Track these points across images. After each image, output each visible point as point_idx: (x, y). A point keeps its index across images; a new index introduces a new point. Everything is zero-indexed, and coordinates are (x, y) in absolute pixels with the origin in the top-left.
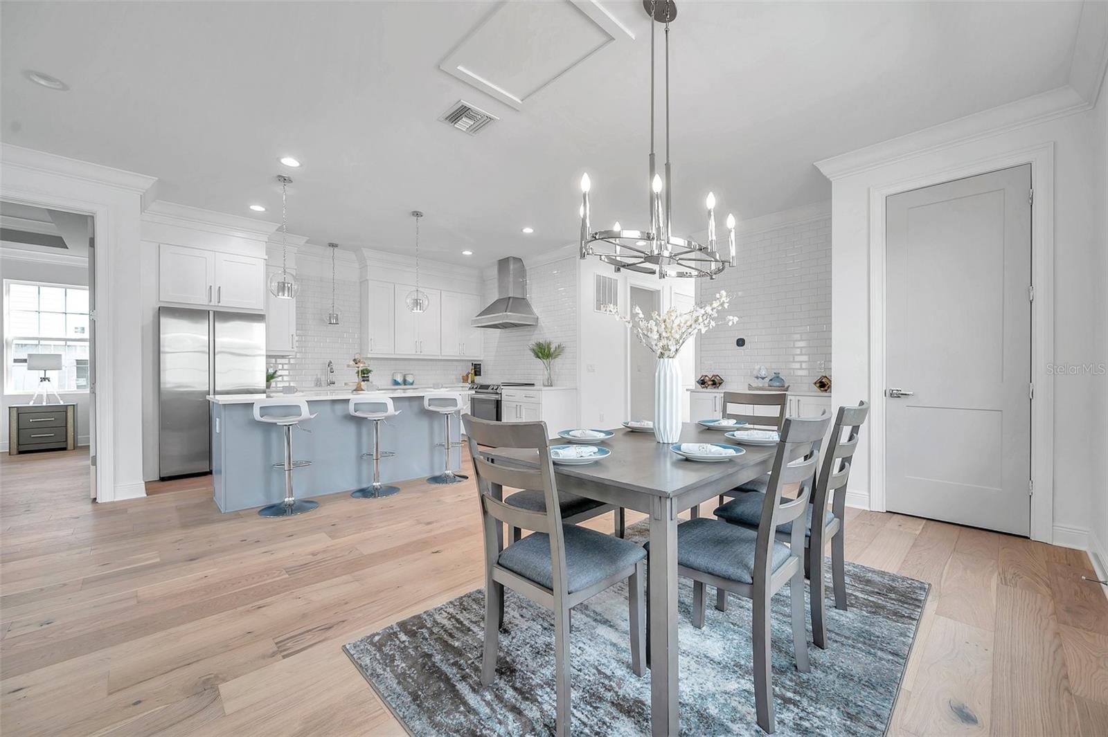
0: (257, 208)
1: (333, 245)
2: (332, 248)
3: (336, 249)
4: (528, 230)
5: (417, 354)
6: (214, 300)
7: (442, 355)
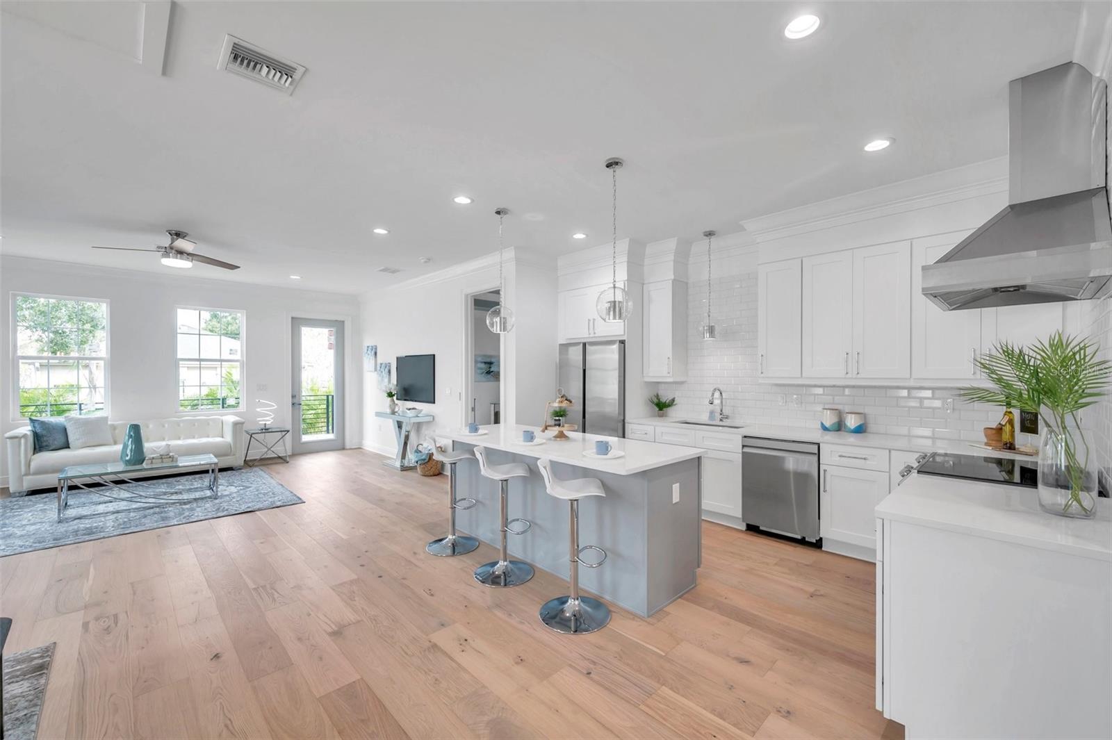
1: (710, 234)
2: (707, 239)
5: (848, 376)
6: (591, 331)
7: (915, 379)
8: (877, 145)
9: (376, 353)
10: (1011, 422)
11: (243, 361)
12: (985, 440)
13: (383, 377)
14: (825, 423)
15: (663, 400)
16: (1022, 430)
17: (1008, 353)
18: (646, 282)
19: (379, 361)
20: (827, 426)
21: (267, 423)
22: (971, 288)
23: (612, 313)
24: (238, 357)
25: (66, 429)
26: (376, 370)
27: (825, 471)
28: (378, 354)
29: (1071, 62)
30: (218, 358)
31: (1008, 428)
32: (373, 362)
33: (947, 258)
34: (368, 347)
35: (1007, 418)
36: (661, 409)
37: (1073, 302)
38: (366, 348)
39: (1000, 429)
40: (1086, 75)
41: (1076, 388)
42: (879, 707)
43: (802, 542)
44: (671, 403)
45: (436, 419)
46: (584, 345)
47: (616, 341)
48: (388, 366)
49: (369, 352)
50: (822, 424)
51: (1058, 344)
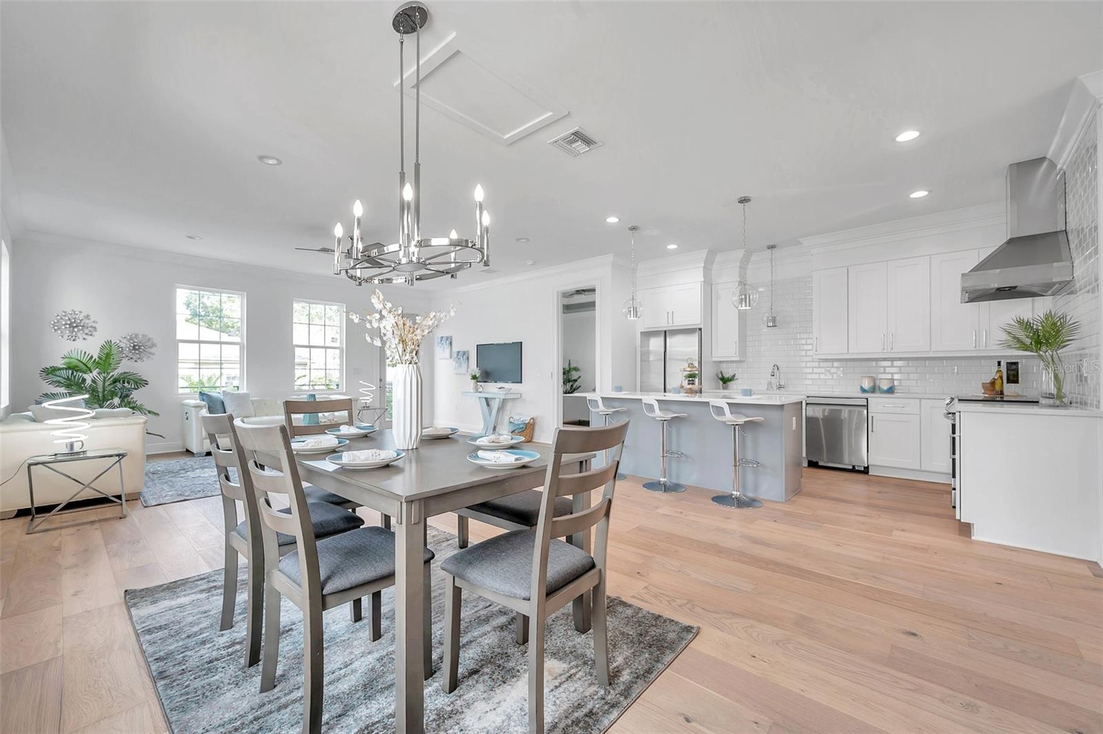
0: (672, 247)
1: (772, 247)
2: (769, 251)
3: (774, 250)
4: (908, 136)
5: (885, 351)
6: (670, 321)
7: (933, 352)
8: (920, 194)
9: (451, 343)
10: (1001, 377)
11: (343, 348)
12: (983, 391)
13: (461, 363)
14: (863, 386)
15: (726, 376)
16: (1007, 383)
17: (1020, 322)
18: (714, 283)
19: (455, 350)
20: (866, 388)
21: (368, 401)
22: (982, 288)
23: (744, 303)
24: (337, 345)
25: (223, 402)
26: (451, 357)
27: (872, 417)
28: (453, 344)
29: (1045, 157)
30: (323, 345)
31: (999, 382)
32: (448, 351)
33: (976, 269)
34: (442, 337)
35: (998, 375)
36: (724, 383)
37: (1042, 297)
38: (440, 339)
39: (993, 383)
40: (1053, 165)
41: (1058, 340)
42: (958, 517)
43: (853, 470)
44: (731, 379)
45: (523, 396)
46: (665, 332)
47: (696, 329)
48: (465, 355)
49: (443, 342)
50: (861, 387)
51: (1049, 316)
